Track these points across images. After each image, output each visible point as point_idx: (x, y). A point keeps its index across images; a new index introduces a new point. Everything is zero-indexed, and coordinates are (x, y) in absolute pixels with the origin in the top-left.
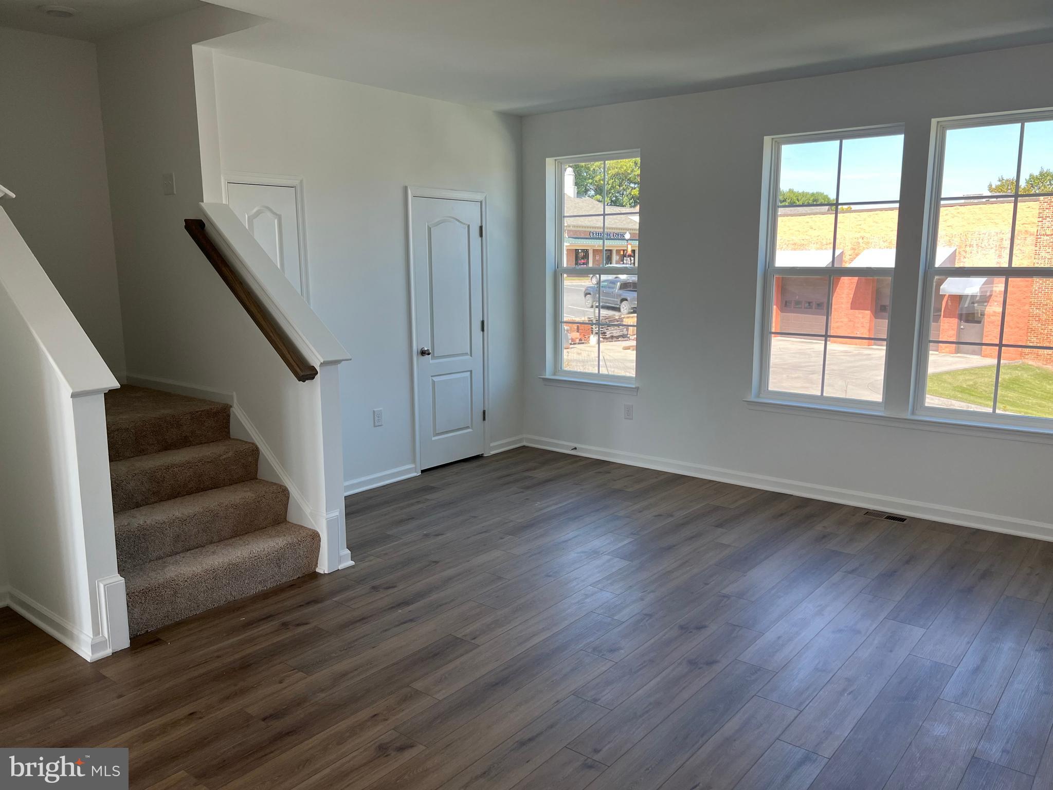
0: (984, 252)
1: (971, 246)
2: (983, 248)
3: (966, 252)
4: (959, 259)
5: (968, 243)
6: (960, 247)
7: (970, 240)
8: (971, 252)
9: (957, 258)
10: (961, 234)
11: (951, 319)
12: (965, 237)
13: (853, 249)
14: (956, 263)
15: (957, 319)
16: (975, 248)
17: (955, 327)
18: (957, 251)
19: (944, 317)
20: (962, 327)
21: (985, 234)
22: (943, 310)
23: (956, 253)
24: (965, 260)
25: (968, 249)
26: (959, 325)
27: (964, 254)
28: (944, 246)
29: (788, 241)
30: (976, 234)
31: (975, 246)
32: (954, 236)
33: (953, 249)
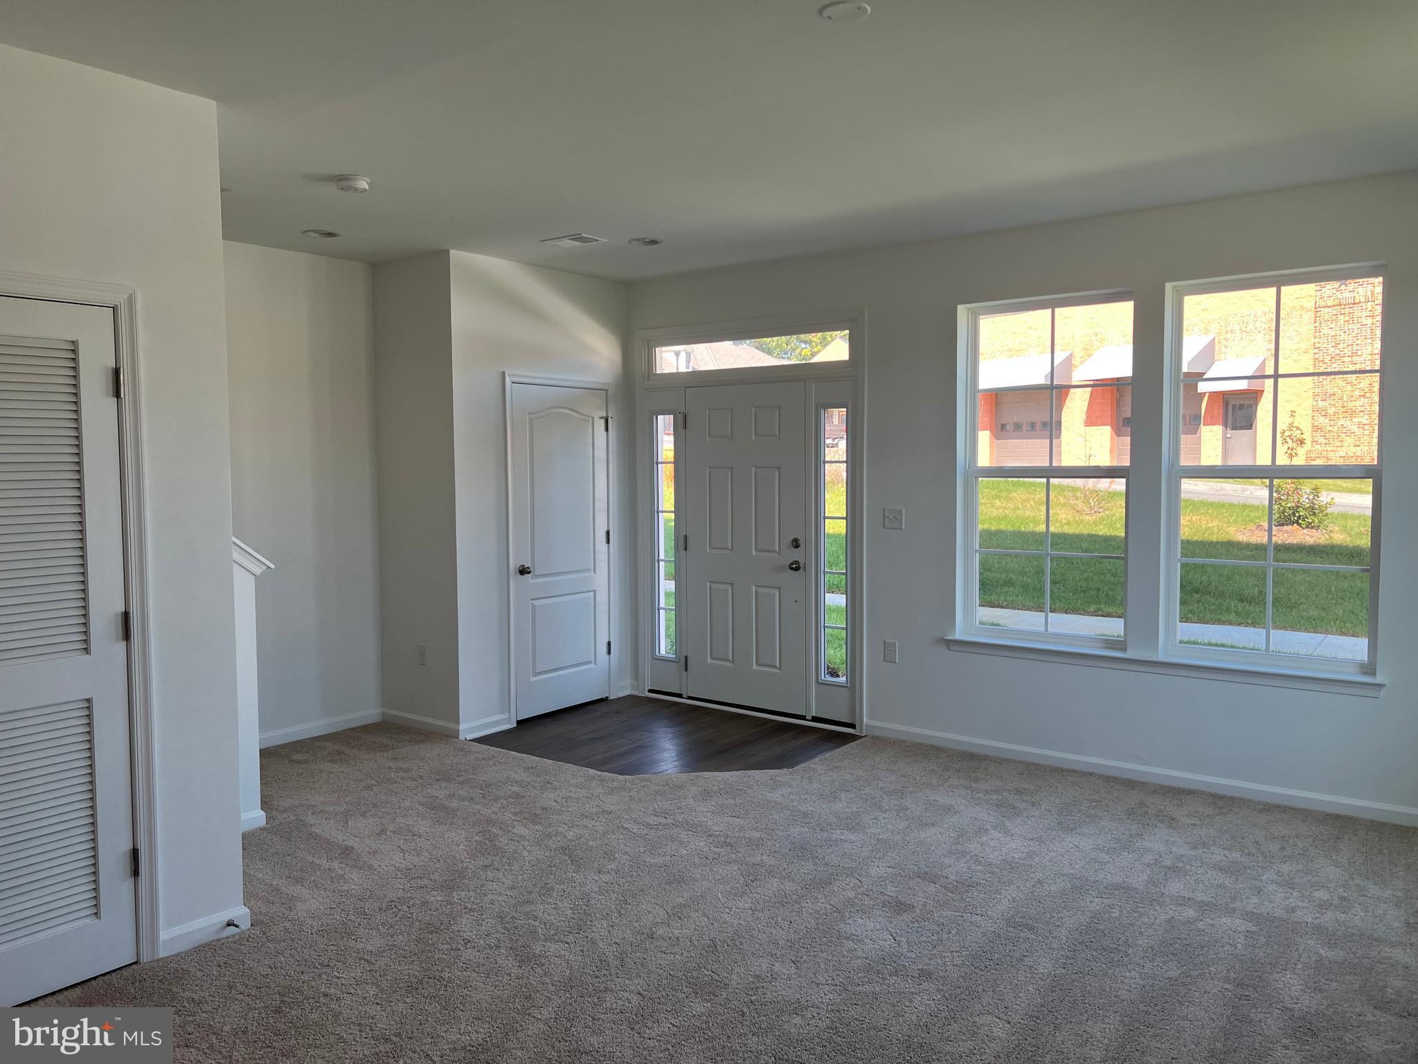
0: (1250, 338)
3: (1227, 340)
4: (1220, 350)
5: (1229, 329)
6: (1220, 334)
7: (1231, 325)
8: (1234, 340)
9: (1217, 348)
10: (1220, 318)
11: (1213, 427)
12: (1225, 321)
13: (1085, 349)
15: (1221, 426)
16: (1239, 334)
17: (1220, 436)
18: (1216, 341)
19: (1204, 425)
20: (1228, 436)
22: (1203, 417)
23: (1214, 342)
25: (1229, 336)
26: (1224, 434)
27: (1225, 343)
28: (1199, 335)
29: (1002, 347)
30: (1238, 316)
31: (1238, 331)
32: (1211, 321)
33: (1210, 337)
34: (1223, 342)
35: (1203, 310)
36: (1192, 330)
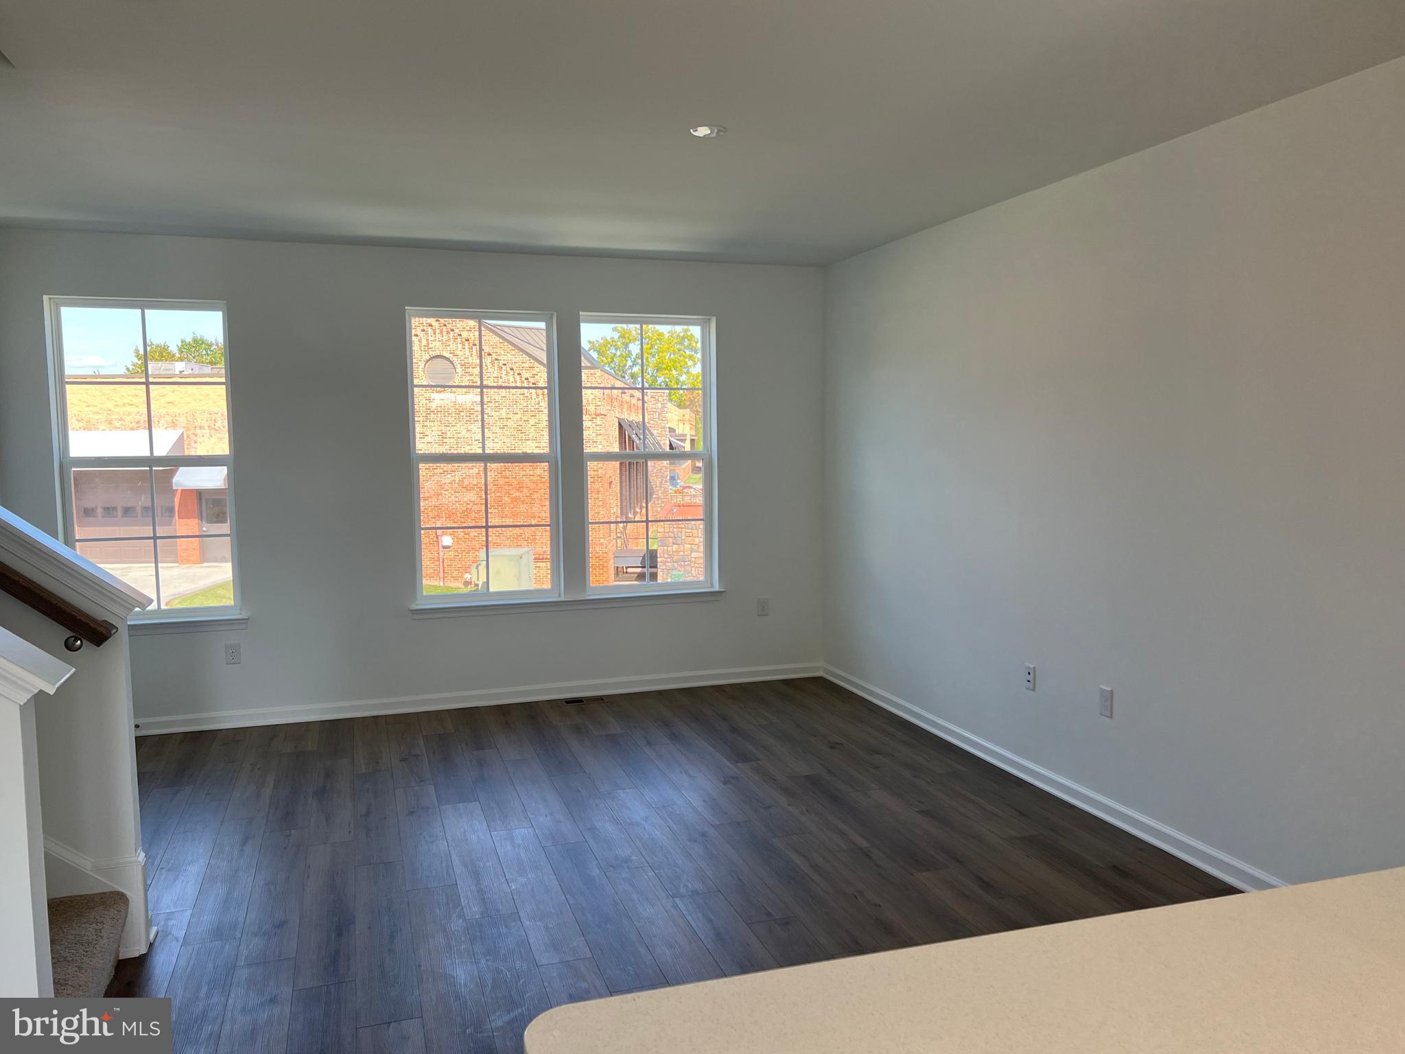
0: (219, 435)
1: (201, 428)
2: (217, 430)
3: (196, 435)
4: (189, 444)
5: (197, 424)
6: (188, 429)
7: (199, 421)
8: (203, 436)
9: (186, 444)
10: (187, 413)
11: (189, 521)
12: (192, 416)
14: (186, 449)
15: (197, 520)
16: (207, 431)
17: (196, 530)
18: (185, 436)
19: (179, 518)
20: (204, 529)
21: (217, 414)
22: (176, 510)
24: (198, 445)
25: (198, 431)
26: (200, 528)
27: (195, 439)
28: (166, 428)
30: (206, 414)
31: (206, 428)
32: (177, 415)
33: (179, 432)
34: (193, 437)
35: (169, 403)
36: (158, 421)
